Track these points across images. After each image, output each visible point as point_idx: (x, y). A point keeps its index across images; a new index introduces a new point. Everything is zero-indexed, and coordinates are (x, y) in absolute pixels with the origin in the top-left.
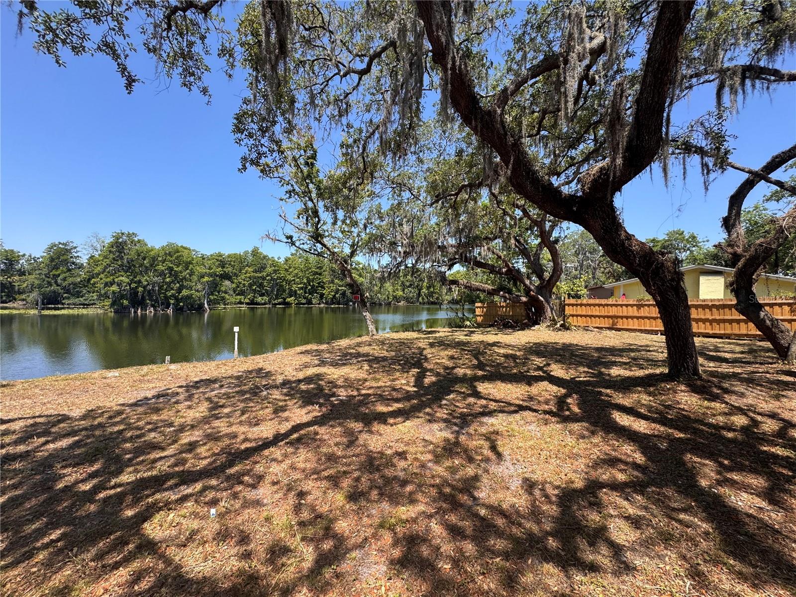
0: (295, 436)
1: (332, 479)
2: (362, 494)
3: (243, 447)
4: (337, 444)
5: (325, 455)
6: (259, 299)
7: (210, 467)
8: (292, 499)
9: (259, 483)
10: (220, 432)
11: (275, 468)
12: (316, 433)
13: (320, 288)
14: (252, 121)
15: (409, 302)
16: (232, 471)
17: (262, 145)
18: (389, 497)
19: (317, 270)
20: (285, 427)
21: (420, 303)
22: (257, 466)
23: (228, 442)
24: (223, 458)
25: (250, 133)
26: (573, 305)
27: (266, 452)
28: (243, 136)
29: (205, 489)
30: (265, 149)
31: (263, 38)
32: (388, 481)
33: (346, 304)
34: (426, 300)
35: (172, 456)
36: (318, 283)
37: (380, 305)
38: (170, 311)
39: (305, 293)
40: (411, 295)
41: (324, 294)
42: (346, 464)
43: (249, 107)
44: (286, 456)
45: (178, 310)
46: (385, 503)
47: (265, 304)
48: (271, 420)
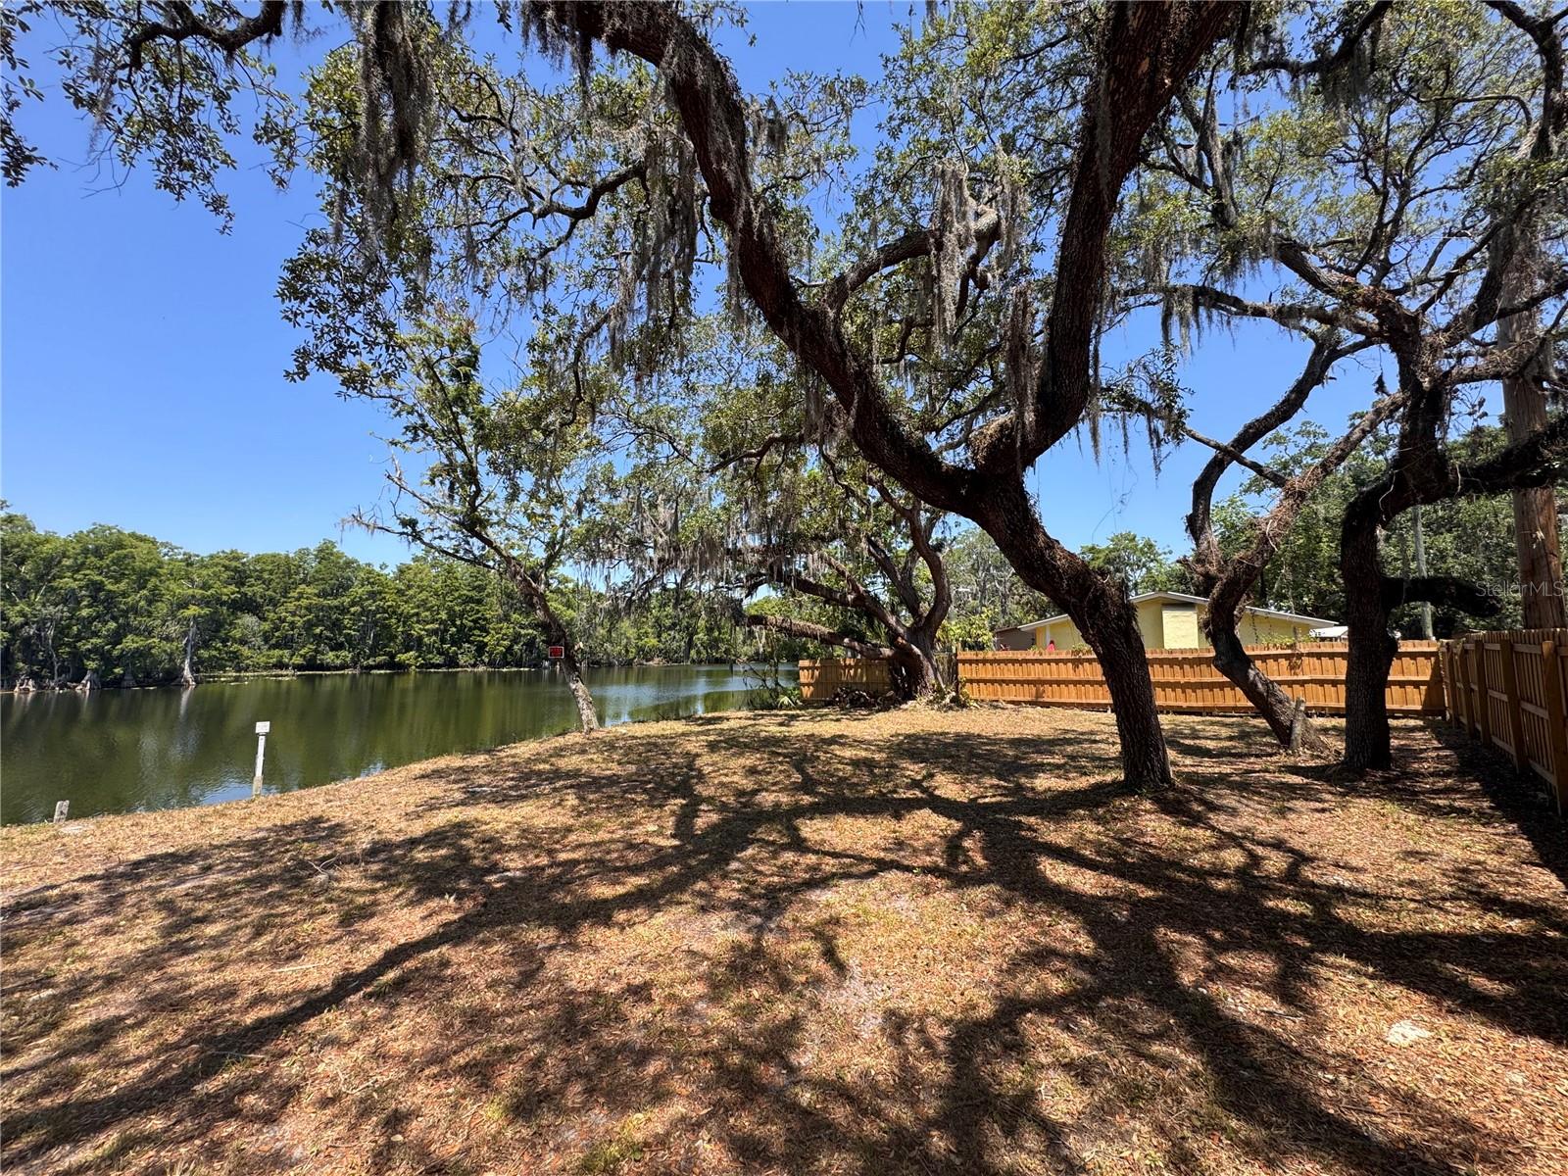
0: (392, 975)
1: (475, 1070)
2: (546, 1097)
3: (249, 1019)
4: (492, 985)
5: (464, 1013)
6: (330, 657)
7: (151, 1084)
8: (370, 1136)
9: (284, 1105)
10: (189, 987)
11: (333, 1063)
12: (445, 964)
13: (477, 632)
14: (328, 278)
15: (669, 659)
16: (212, 1085)
17: (348, 329)
18: (607, 1095)
19: (473, 593)
20: (362, 960)
21: (693, 661)
22: (284, 1064)
23: (209, 1011)
24: (190, 1056)
25: (320, 303)
26: (970, 662)
27: (312, 1025)
28: (304, 307)
29: (126, 1146)
30: (354, 338)
31: (362, 120)
32: (606, 1057)
33: (535, 666)
34: (704, 655)
35: (34, 1068)
36: (475, 621)
37: (610, 665)
38: (84, 689)
39: (443, 641)
40: (675, 645)
41: (486, 644)
42: (504, 1032)
43: (321, 250)
44: (363, 1028)
45: (108, 686)
46: (597, 1111)
47: (343, 667)
48: (331, 942)
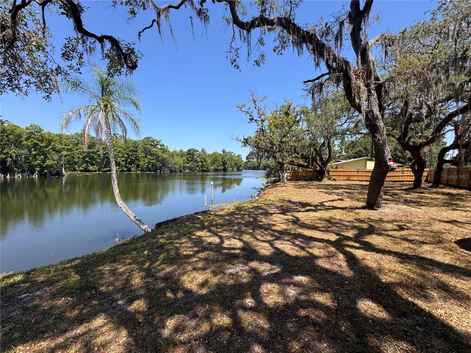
13: (136, 161)
15: (191, 170)
19: (134, 149)
21: (198, 171)
26: (333, 171)
34: (201, 169)
36: (136, 158)
38: (36, 176)
40: (192, 166)
41: (140, 165)
45: (42, 175)
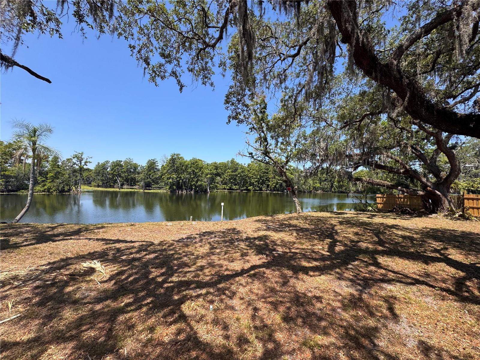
0: (252, 272)
1: (273, 304)
2: (292, 319)
3: (226, 273)
4: (276, 282)
5: (269, 288)
6: (234, 187)
7: (210, 281)
8: (250, 311)
9: (233, 296)
10: (214, 263)
11: (242, 290)
12: (264, 273)
13: (267, 181)
14: (234, 96)
15: (324, 191)
16: (220, 286)
17: (238, 108)
18: (309, 326)
19: (266, 171)
20: (247, 266)
22: (233, 286)
23: (218, 269)
24: (216, 278)
25: (232, 103)
26: (473, 199)
27: (237, 279)
28: (229, 105)
29: (208, 293)
30: (240, 110)
31: (240, 53)
32: (309, 315)
33: (282, 191)
35: (193, 271)
36: (266, 178)
37: (304, 192)
38: (192, 192)
39: (259, 184)
41: (269, 185)
42: (281, 297)
43: (232, 90)
44: (247, 283)
45: (196, 192)
46: (306, 329)
47: (237, 190)
48: (239, 260)
